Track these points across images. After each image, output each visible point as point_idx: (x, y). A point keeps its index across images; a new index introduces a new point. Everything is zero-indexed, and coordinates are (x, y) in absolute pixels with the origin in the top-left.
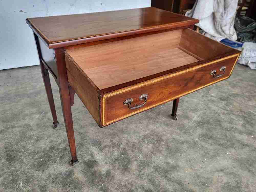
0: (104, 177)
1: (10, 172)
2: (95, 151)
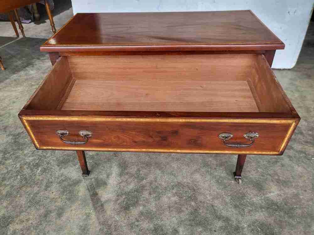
1: (41, 156)
2: (115, 173)
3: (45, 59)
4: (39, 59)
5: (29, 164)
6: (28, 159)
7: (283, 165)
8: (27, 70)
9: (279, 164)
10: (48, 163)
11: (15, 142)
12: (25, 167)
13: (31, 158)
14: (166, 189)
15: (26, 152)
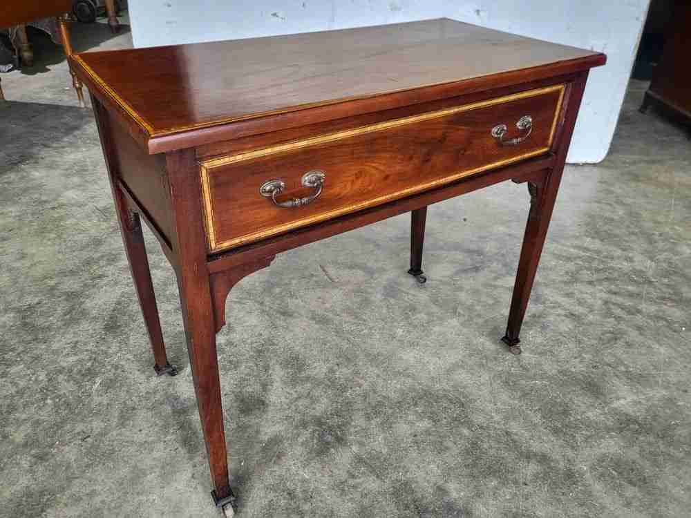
0: (258, 447)
1: (95, 353)
2: (278, 379)
3: (63, 147)
4: (46, 146)
5: (70, 371)
6: (64, 361)
7: (628, 345)
8: (23, 170)
9: (621, 343)
10: (116, 368)
11: (25, 324)
12: (61, 378)
13: (72, 359)
14: (399, 404)
15: (55, 346)
